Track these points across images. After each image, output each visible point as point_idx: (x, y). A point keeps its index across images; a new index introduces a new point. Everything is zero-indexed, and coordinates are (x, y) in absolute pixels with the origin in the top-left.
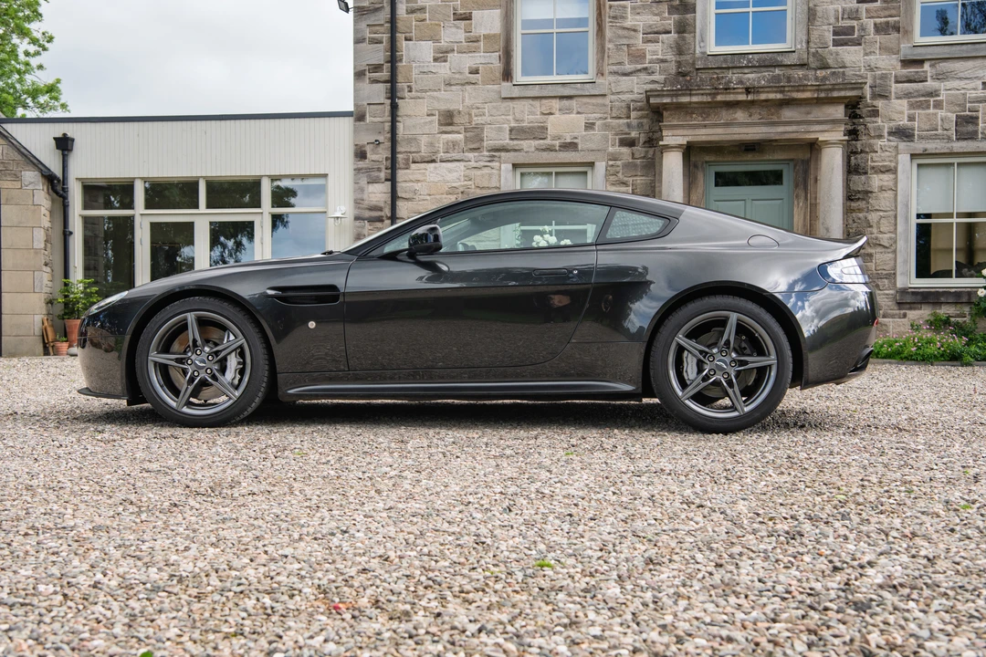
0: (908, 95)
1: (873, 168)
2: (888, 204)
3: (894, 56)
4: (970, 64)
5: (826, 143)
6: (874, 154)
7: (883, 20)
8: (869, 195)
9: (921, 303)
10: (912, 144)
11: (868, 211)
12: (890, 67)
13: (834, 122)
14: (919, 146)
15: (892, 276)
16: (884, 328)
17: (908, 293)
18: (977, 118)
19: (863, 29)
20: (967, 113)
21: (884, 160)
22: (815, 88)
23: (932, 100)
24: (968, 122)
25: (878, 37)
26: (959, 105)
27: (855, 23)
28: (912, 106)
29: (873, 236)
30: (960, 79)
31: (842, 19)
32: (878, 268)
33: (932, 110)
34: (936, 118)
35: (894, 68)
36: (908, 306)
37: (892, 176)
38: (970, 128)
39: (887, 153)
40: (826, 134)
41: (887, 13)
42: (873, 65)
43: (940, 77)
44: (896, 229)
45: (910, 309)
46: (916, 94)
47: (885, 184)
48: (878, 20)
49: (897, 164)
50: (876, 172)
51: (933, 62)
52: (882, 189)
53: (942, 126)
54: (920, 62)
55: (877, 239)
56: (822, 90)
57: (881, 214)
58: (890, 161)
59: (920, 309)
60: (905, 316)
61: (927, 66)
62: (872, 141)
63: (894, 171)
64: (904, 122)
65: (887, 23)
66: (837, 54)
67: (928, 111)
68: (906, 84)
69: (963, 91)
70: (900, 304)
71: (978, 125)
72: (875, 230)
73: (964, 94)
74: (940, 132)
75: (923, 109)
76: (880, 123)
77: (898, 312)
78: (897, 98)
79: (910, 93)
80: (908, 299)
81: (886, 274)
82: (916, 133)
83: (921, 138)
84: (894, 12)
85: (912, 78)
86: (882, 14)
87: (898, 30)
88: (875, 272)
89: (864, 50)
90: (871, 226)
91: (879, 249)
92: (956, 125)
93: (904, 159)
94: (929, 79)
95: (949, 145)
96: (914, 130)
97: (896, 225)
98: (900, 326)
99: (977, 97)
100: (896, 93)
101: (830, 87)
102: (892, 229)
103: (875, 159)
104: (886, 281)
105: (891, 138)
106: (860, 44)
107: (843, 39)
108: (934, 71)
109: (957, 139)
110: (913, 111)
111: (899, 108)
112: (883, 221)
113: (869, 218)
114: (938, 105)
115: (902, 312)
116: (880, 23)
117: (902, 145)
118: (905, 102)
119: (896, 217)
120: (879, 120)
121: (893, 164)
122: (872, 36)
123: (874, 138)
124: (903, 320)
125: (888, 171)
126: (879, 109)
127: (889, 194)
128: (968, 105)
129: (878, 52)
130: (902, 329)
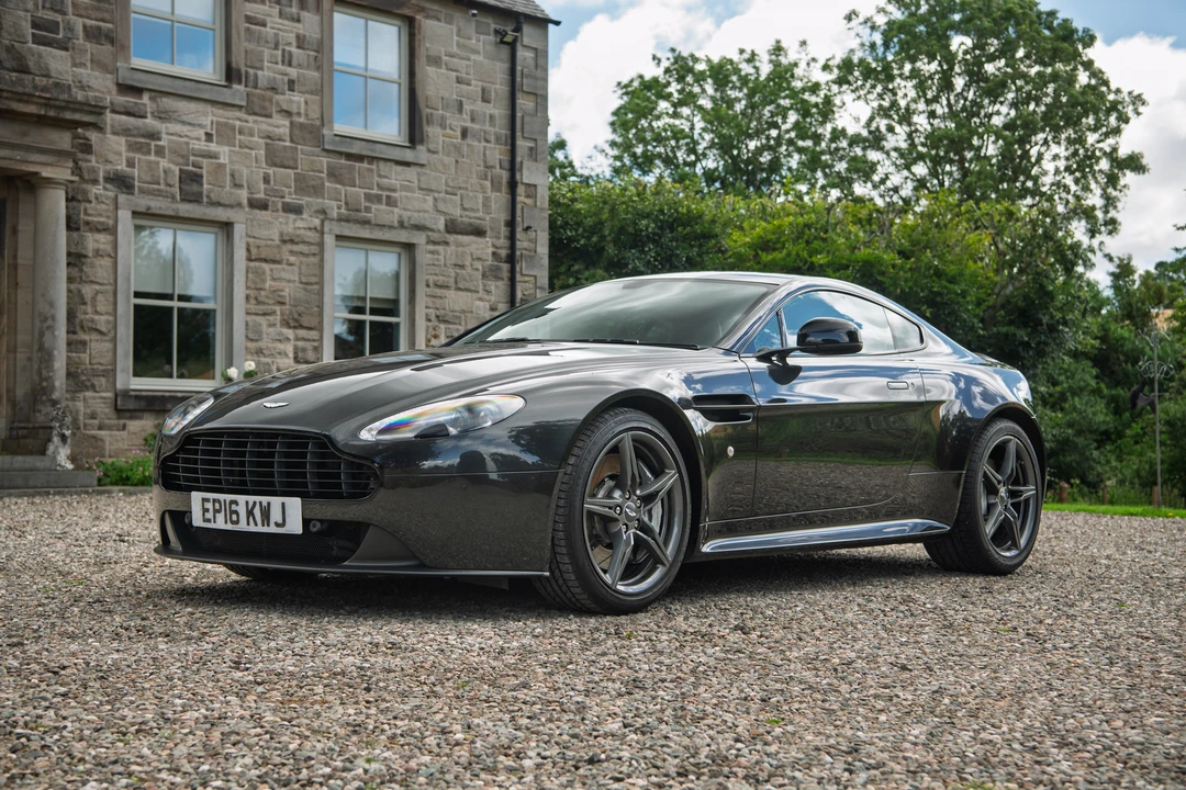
0: (126, 132)
1: (87, 223)
2: (105, 275)
3: (109, 76)
4: (193, 106)
5: (49, 181)
6: (88, 205)
7: (93, 22)
8: (83, 260)
9: (142, 411)
10: (130, 197)
11: (81, 281)
12: (105, 90)
13: (60, 153)
14: (143, 202)
15: (110, 373)
16: (100, 444)
17: (131, 396)
18: (201, 176)
19: (70, 29)
20: (191, 168)
21: (100, 215)
22: (43, 101)
23: (153, 143)
24: (192, 180)
25: (88, 45)
26: (183, 156)
27: (59, 18)
28: (132, 147)
29: (87, 317)
30: (183, 123)
31: (43, 7)
32: (93, 361)
33: (152, 158)
34: (158, 168)
35: (109, 92)
36: (128, 414)
37: (110, 238)
38: (195, 188)
39: (104, 206)
40: (49, 169)
41: (100, 15)
42: (85, 83)
43: (163, 116)
44: (115, 309)
45: (131, 418)
46: (135, 132)
47: (102, 246)
48: (90, 22)
49: (116, 222)
50: (91, 230)
51: (153, 94)
52: (98, 253)
53: (165, 180)
54: (137, 91)
55: (92, 321)
56: (51, 107)
57: (97, 287)
58: (108, 217)
59: (141, 418)
60: (124, 427)
61: (146, 98)
62: (85, 186)
63: (112, 230)
64: (122, 167)
65: (99, 28)
66: (40, 56)
67: (148, 158)
68: (124, 117)
69: (185, 139)
70: (119, 412)
71: (202, 185)
72: (89, 309)
73: (187, 143)
74: (162, 187)
75: (144, 154)
76: (94, 163)
77: (116, 422)
78: (114, 133)
79: (129, 130)
80: (131, 405)
81: (103, 371)
82: (136, 183)
83: (142, 191)
84: (106, 16)
85: (131, 110)
86: (94, 14)
87: (112, 41)
88: (89, 366)
89: (73, 58)
90: (85, 304)
91: (94, 336)
92: (180, 182)
93: (125, 216)
94: (149, 115)
95: (175, 206)
96: (133, 179)
97: (115, 303)
98: (117, 441)
99: (200, 150)
100: (112, 126)
101: (63, 104)
102: (110, 309)
103: (90, 212)
104: (103, 380)
105: (108, 186)
106: (66, 49)
107: (46, 37)
108: (154, 106)
109: (182, 200)
110: (131, 155)
111: (116, 147)
112: (100, 297)
113: (84, 291)
114: (160, 152)
115: (122, 422)
116: (91, 27)
117: (122, 198)
118: (122, 140)
119: (115, 293)
120: (93, 159)
121: (111, 222)
122: (81, 41)
123: (87, 182)
124: (122, 433)
125: (105, 230)
126: (93, 143)
127: (106, 262)
128: (192, 158)
129: (88, 64)
130: (121, 445)
